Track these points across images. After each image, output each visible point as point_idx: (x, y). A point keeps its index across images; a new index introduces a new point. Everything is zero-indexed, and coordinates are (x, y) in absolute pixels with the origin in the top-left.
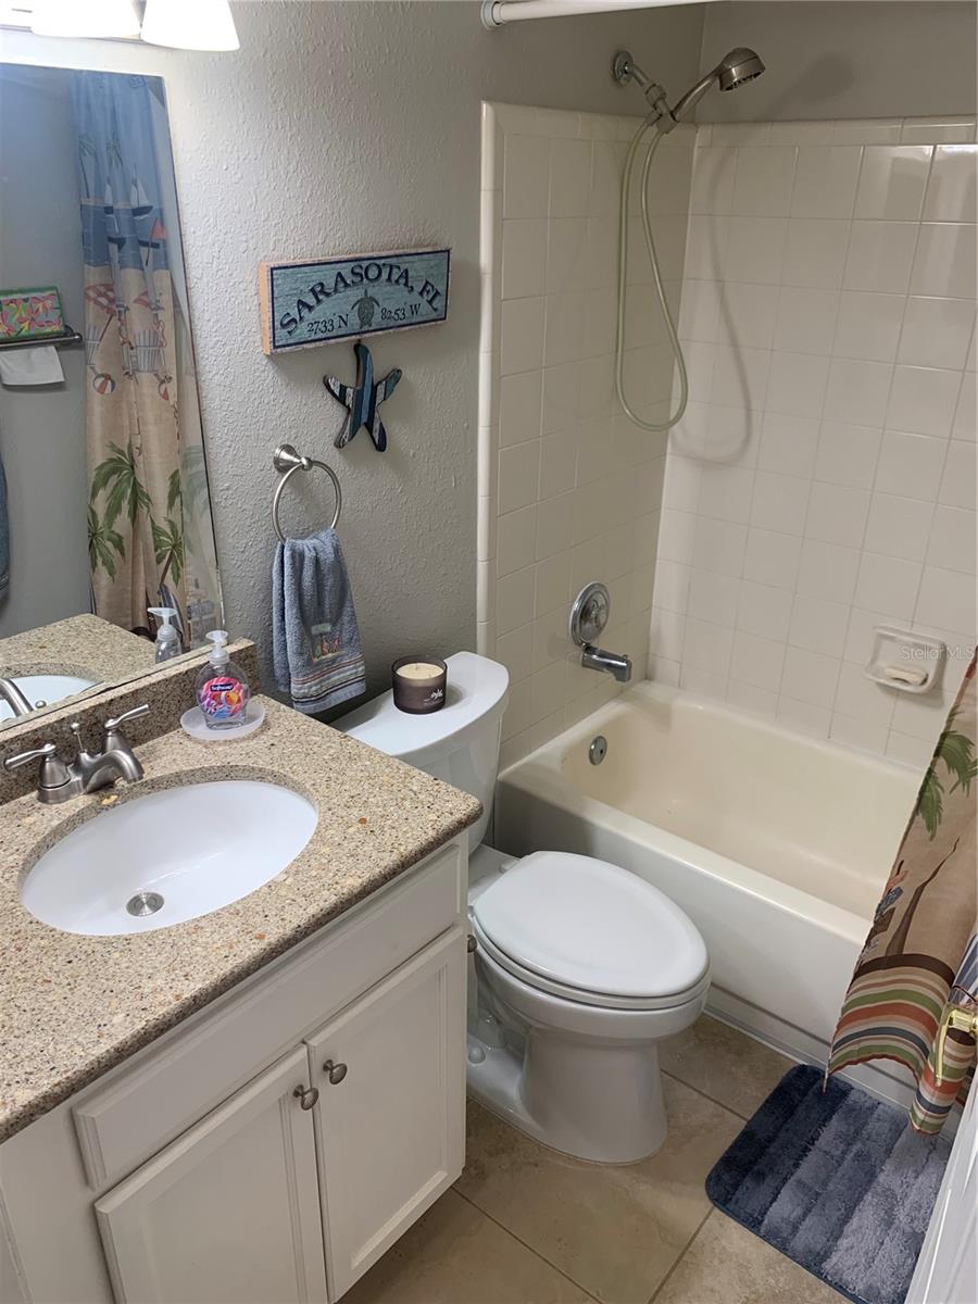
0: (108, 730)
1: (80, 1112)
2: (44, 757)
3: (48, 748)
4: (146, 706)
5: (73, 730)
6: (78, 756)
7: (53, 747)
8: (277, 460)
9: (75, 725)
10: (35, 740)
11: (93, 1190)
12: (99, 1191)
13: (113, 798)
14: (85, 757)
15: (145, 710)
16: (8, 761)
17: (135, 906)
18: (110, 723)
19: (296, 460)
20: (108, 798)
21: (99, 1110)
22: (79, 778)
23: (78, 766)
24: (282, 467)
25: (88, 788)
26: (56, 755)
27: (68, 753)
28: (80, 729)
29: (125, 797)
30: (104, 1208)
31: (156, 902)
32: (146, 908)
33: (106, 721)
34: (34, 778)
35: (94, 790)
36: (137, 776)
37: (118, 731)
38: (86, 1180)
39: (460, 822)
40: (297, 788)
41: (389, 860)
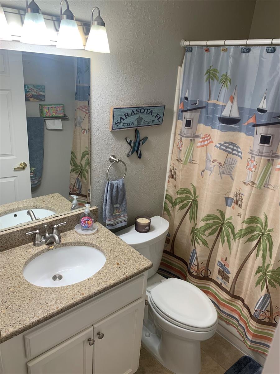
0: (54, 228)
1: (26, 337)
2: (36, 233)
3: (37, 231)
4: (66, 222)
5: (45, 227)
6: (45, 234)
7: (39, 231)
8: (110, 159)
9: (46, 226)
10: (34, 229)
11: (27, 359)
12: (29, 359)
13: (53, 247)
14: (47, 235)
15: (65, 223)
16: (26, 234)
17: (54, 278)
18: (55, 226)
19: (115, 159)
20: (51, 247)
21: (32, 337)
22: (45, 240)
23: (45, 237)
24: (111, 161)
25: (46, 243)
26: (39, 233)
27: (42, 233)
28: (47, 227)
29: (56, 247)
30: (30, 365)
31: (60, 277)
32: (58, 279)
33: (54, 225)
34: (33, 239)
35: (48, 244)
36: (59, 242)
37: (57, 228)
38: (26, 356)
39: (145, 268)
40: (102, 251)
41: (123, 277)
